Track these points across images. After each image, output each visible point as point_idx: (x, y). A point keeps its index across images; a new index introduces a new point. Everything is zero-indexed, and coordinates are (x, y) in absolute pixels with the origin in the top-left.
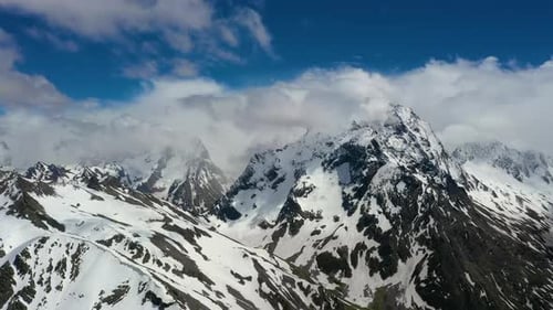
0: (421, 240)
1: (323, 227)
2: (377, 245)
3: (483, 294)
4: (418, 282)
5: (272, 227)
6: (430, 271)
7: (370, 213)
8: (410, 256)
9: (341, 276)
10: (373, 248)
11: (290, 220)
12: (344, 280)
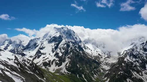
0: (68, 58)
1: (46, 56)
2: (58, 59)
3: (81, 69)
4: (66, 67)
5: (33, 57)
6: (69, 64)
7: (57, 52)
8: (65, 61)
9: (48, 67)
10: (57, 60)
11: (38, 55)
12: (49, 68)
